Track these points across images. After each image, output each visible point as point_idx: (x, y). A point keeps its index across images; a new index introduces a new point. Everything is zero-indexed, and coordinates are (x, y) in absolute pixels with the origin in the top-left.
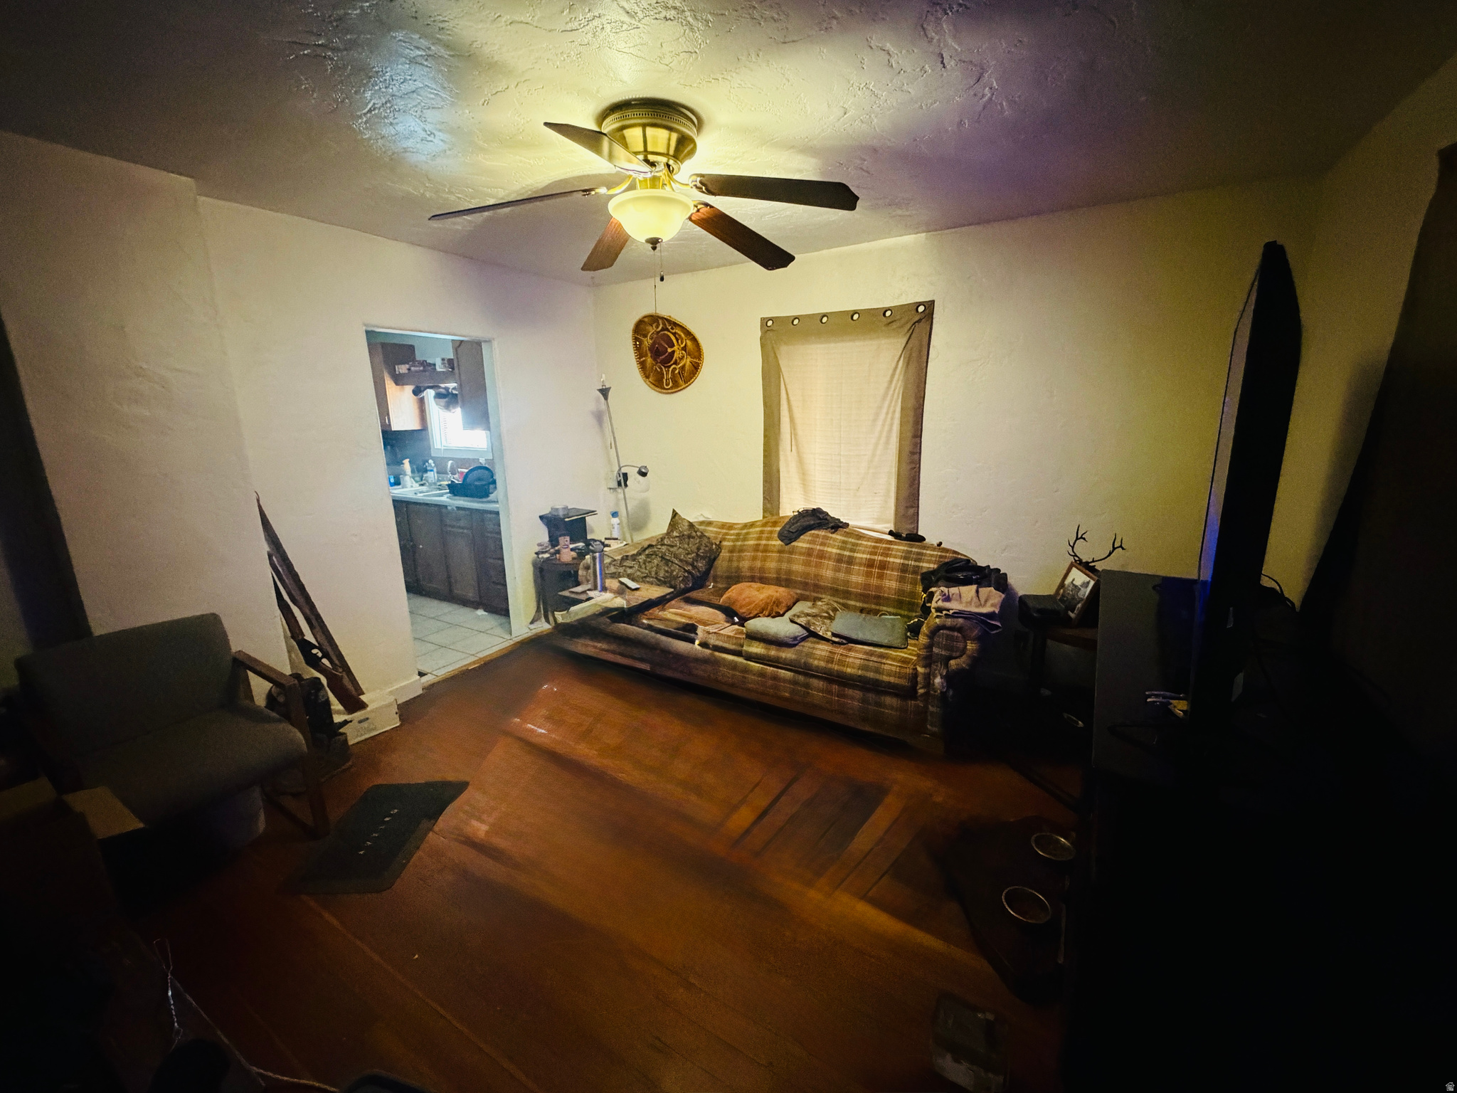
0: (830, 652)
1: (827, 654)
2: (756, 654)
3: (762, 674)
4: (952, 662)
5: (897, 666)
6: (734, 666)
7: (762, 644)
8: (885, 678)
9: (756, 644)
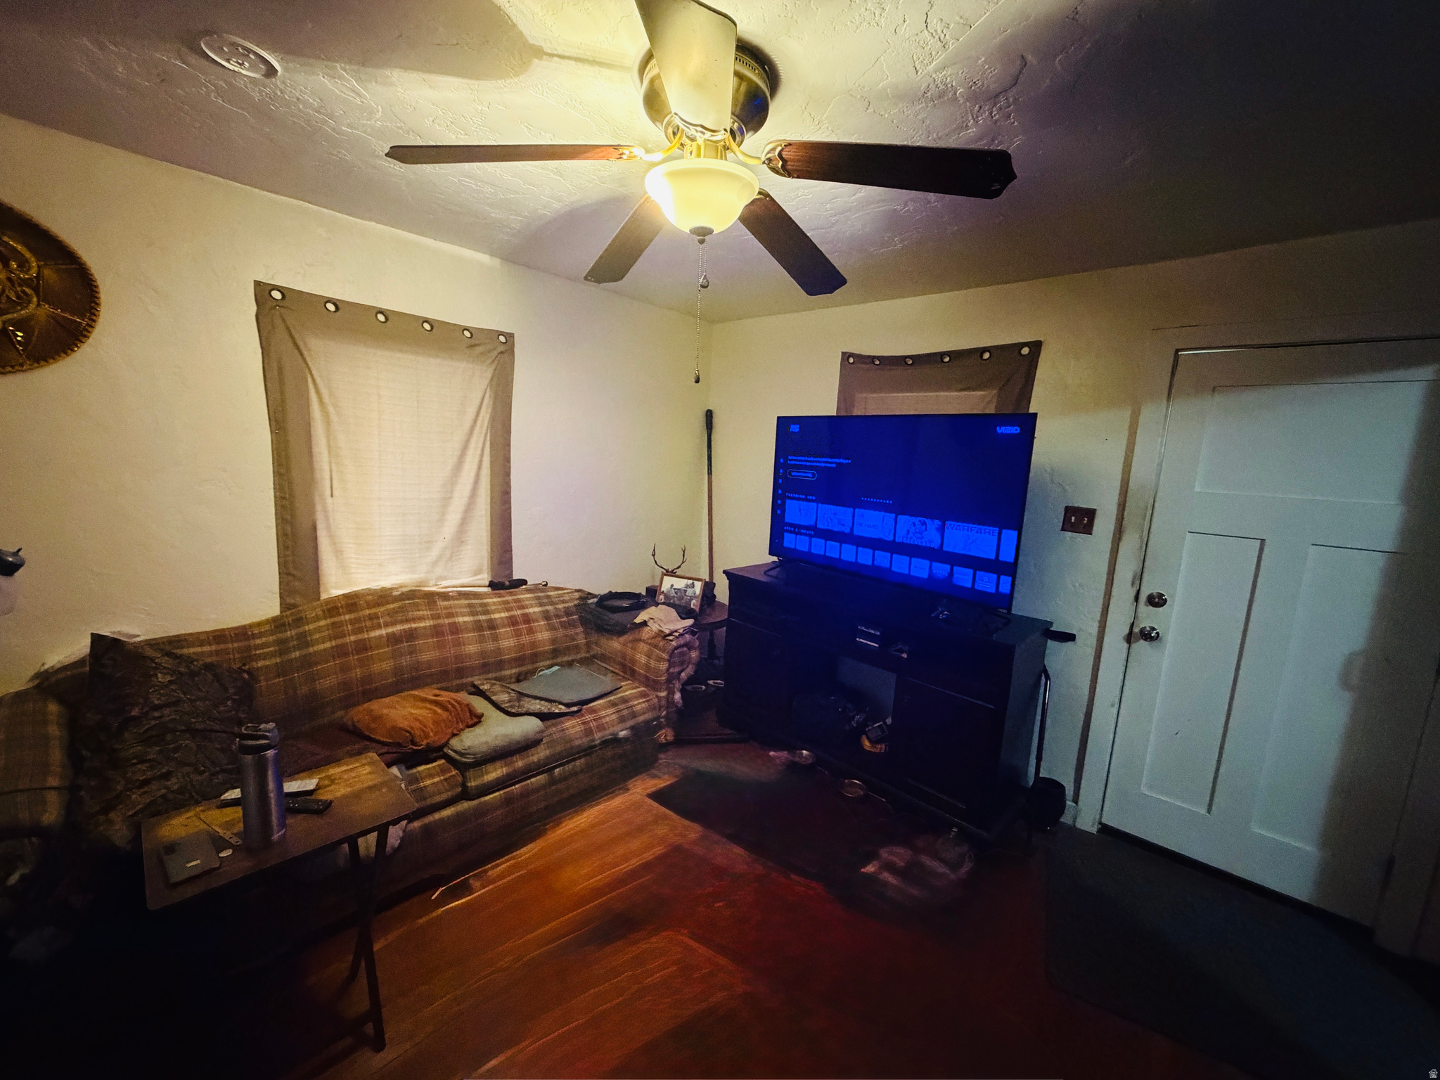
0: (583, 723)
1: (582, 727)
2: (497, 779)
3: (508, 800)
4: (683, 674)
5: (644, 702)
6: (459, 819)
7: (498, 764)
8: (641, 718)
9: (489, 767)
